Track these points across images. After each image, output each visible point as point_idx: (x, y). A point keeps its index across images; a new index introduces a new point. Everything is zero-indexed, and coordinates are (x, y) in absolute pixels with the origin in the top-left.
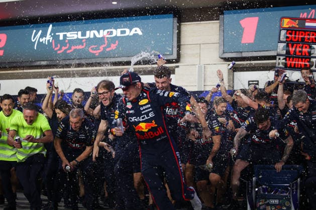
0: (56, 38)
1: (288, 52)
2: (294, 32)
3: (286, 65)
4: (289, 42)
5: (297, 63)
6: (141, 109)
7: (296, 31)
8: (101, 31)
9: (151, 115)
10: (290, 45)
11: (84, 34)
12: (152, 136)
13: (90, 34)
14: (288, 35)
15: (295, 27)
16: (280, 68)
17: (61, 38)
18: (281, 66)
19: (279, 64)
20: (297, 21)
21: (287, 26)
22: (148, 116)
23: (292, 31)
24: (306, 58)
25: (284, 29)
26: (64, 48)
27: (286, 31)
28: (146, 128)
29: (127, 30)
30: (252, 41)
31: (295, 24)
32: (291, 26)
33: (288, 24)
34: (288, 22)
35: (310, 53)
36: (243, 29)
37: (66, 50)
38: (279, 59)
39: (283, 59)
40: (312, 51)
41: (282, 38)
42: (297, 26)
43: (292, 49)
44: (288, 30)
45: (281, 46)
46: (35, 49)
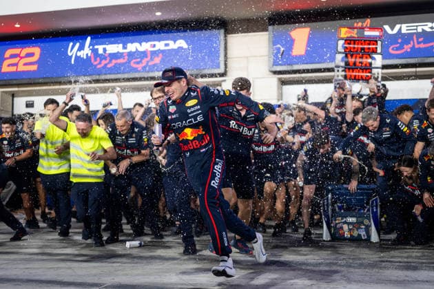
0: (95, 51)
1: (347, 64)
2: (352, 42)
3: (345, 77)
4: (348, 53)
5: (357, 74)
6: (189, 111)
7: (354, 41)
8: (144, 44)
9: (200, 119)
10: (349, 55)
11: (125, 48)
12: (197, 145)
13: (132, 47)
14: (346, 45)
15: (354, 37)
16: (340, 80)
17: (101, 51)
18: (340, 78)
19: (338, 76)
20: (356, 30)
21: (345, 36)
22: (196, 120)
23: (350, 40)
24: (366, 69)
25: (342, 39)
26: (104, 62)
27: (343, 41)
28: (192, 136)
29: (171, 42)
30: (303, 52)
31: (354, 34)
32: (349, 35)
33: (345, 34)
34: (346, 31)
35: (371, 64)
36: (293, 41)
37: (106, 65)
38: (338, 71)
39: (343, 71)
40: (373, 62)
41: (340, 49)
42: (356, 36)
43: (351, 60)
44: (346, 40)
45: (339, 57)
46: (73, 62)
